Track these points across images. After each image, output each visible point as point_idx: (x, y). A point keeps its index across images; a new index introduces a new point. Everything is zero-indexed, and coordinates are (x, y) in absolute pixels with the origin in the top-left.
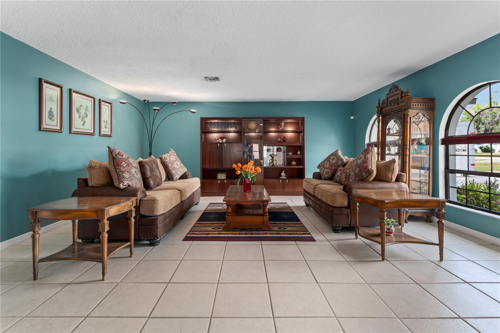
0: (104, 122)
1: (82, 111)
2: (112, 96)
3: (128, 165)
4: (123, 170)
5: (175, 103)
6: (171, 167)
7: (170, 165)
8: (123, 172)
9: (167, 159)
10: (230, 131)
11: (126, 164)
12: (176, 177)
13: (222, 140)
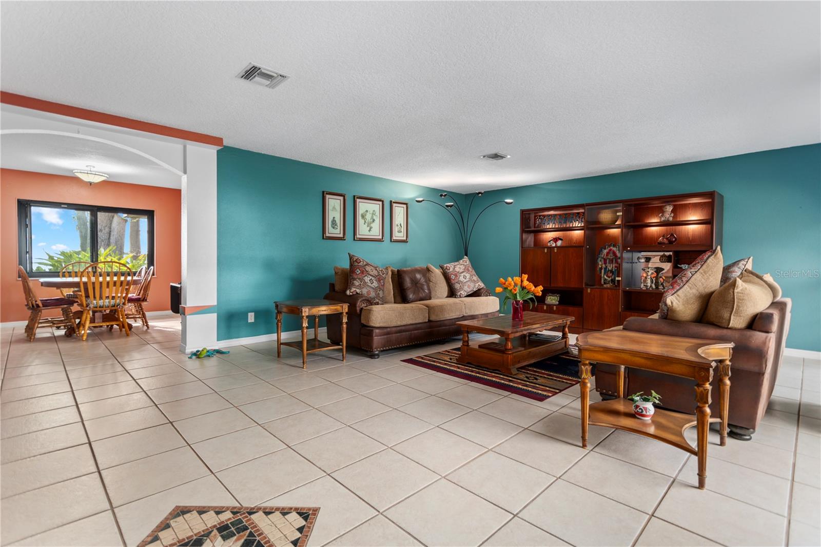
0: (397, 225)
1: (368, 217)
2: (409, 195)
3: (362, 272)
4: (355, 277)
5: (479, 193)
6: (454, 280)
7: (453, 277)
8: (355, 279)
9: (449, 270)
10: (573, 227)
11: (359, 272)
12: (459, 293)
13: (556, 243)
